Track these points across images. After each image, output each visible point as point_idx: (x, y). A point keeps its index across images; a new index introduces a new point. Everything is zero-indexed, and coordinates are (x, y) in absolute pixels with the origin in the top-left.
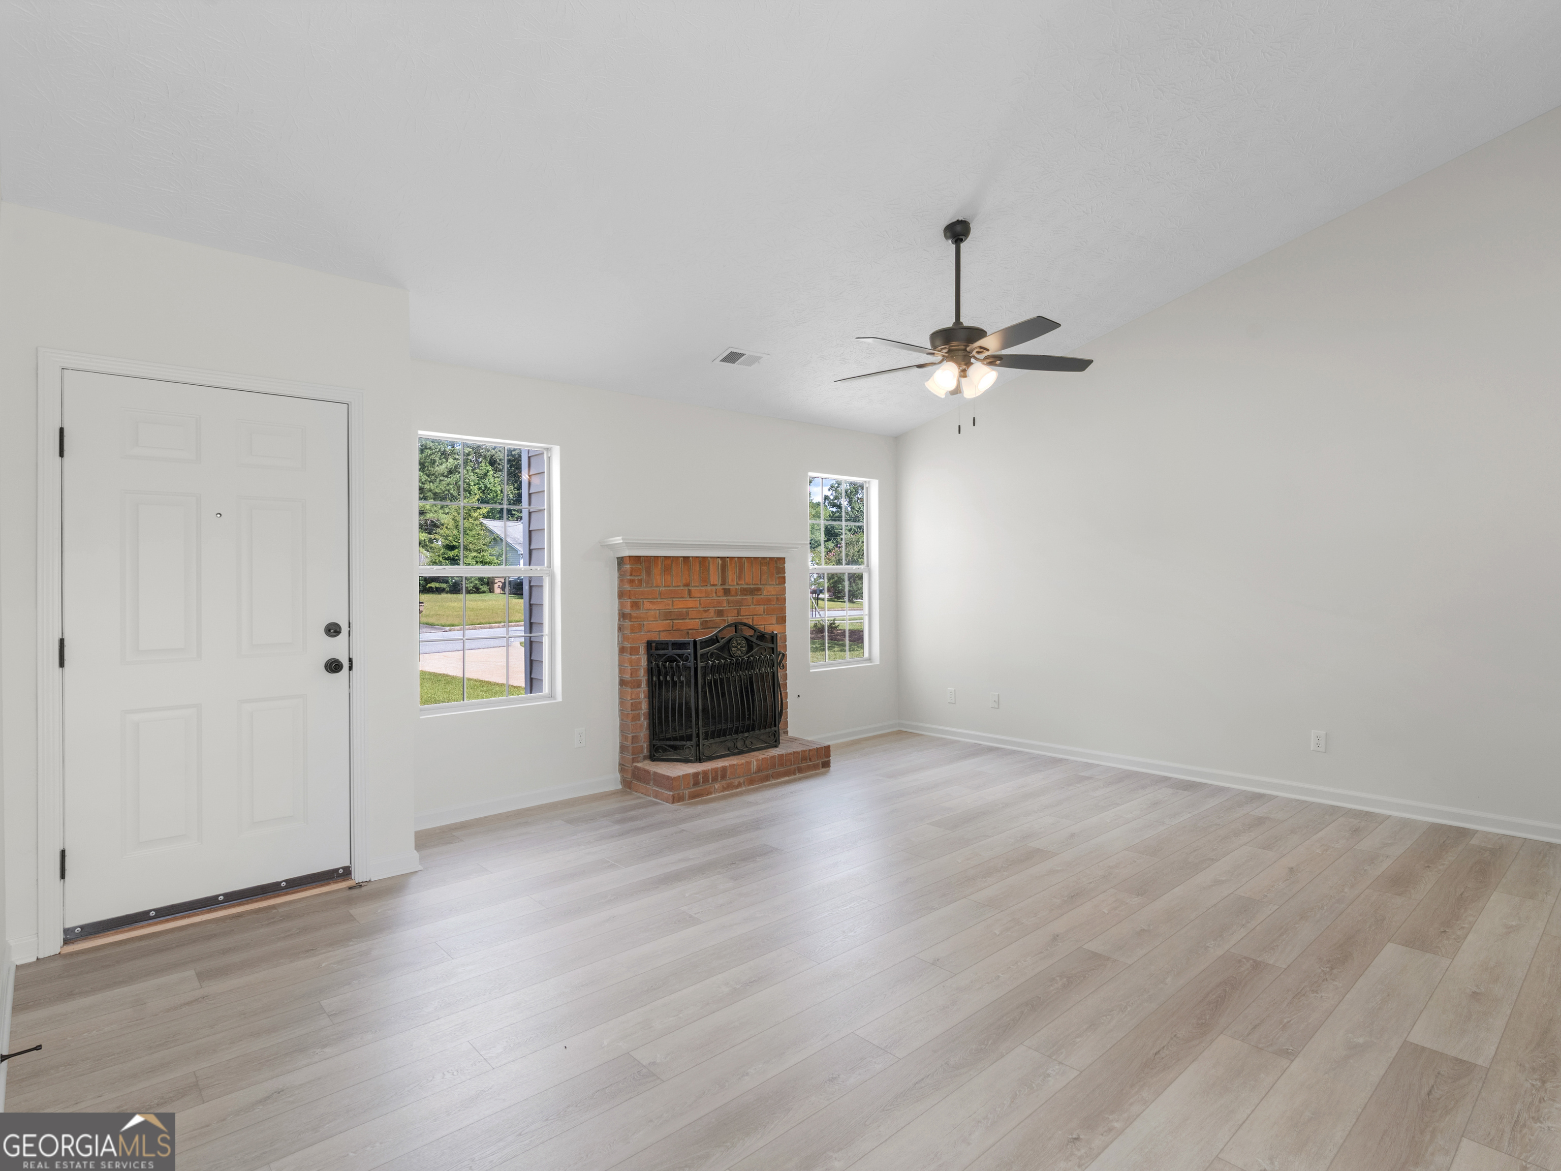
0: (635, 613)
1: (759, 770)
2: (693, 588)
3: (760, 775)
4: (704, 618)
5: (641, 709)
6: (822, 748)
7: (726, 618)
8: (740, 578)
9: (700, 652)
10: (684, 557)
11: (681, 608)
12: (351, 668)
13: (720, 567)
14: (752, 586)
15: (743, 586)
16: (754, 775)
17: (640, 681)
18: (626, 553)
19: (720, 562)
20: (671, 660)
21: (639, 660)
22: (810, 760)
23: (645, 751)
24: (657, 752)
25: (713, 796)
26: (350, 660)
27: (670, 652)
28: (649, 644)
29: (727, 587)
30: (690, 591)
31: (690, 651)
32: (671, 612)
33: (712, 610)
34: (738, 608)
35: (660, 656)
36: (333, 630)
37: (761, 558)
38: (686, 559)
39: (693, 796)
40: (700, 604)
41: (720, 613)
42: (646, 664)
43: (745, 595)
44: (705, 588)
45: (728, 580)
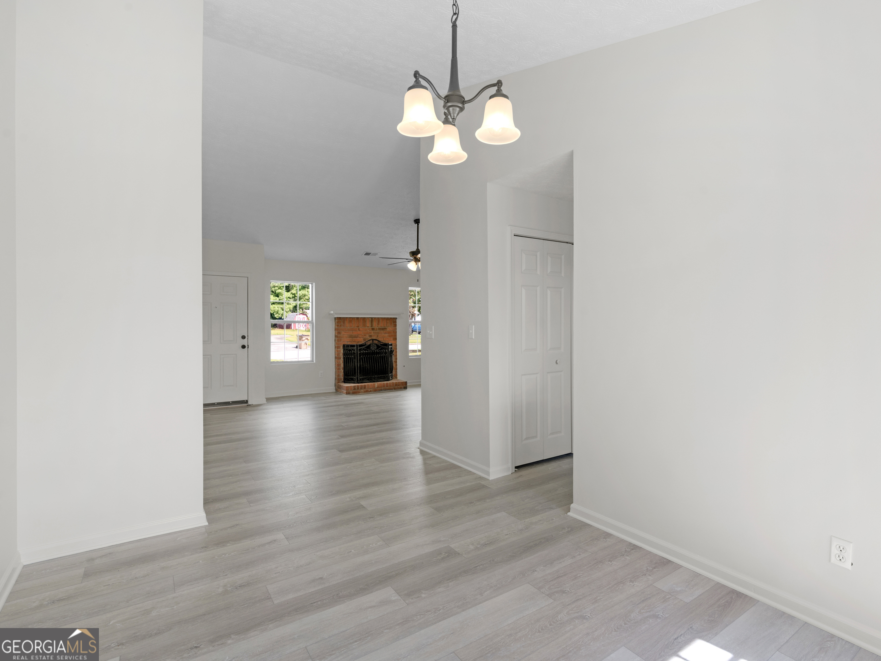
0: (339, 335)
1: (378, 387)
4: (364, 338)
5: (341, 366)
6: (404, 382)
8: (378, 324)
9: (359, 348)
10: (357, 318)
11: (356, 334)
12: (248, 348)
13: (370, 321)
14: (383, 327)
15: (379, 328)
16: (377, 389)
17: (341, 357)
18: (336, 316)
19: (370, 319)
20: (350, 350)
21: (340, 351)
22: (399, 386)
23: (342, 380)
24: (346, 381)
25: (361, 393)
26: (248, 345)
27: (350, 348)
28: (344, 346)
29: (373, 328)
30: (359, 329)
31: (356, 348)
32: (352, 335)
33: (368, 335)
34: (378, 334)
35: (347, 349)
36: (243, 337)
37: (387, 318)
38: (358, 318)
40: (363, 333)
41: (371, 336)
42: (343, 352)
43: (381, 330)
44: (365, 328)
45: (374, 325)
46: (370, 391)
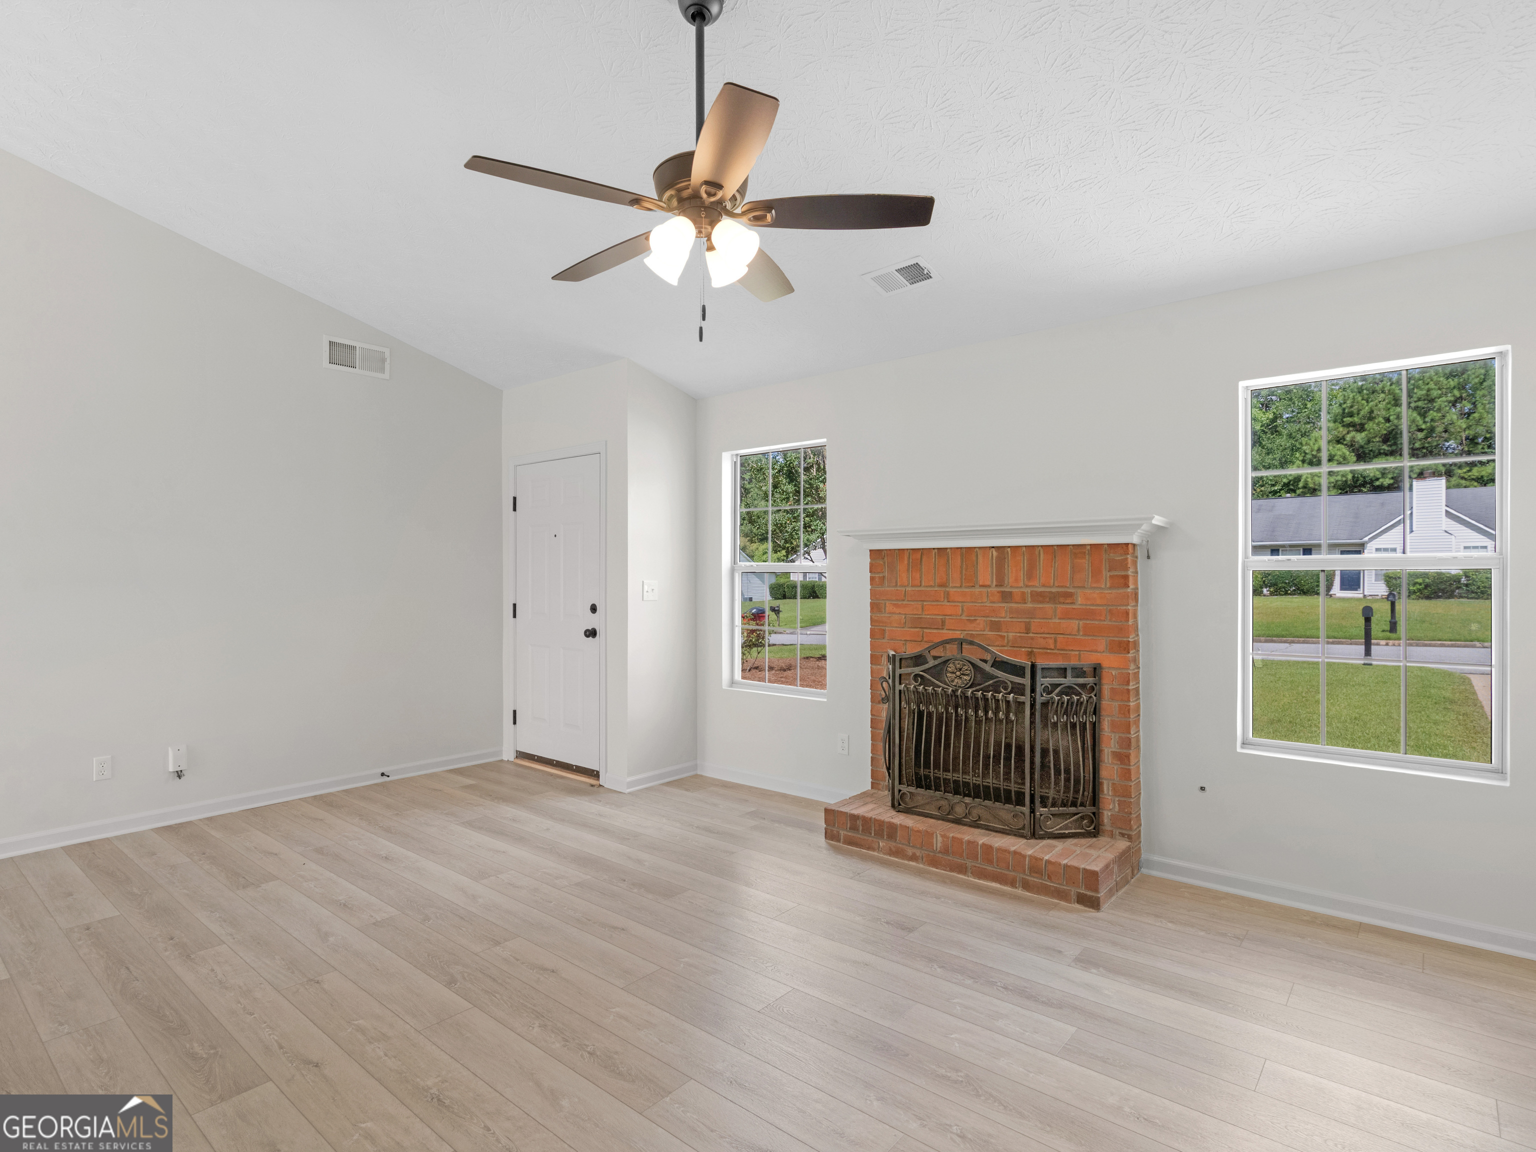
2: (951, 590)
3: (949, 860)
4: (969, 631)
7: (1005, 634)
8: (1030, 575)
9: (898, 671)
10: (938, 548)
11: (936, 615)
13: (994, 561)
14: (1054, 590)
15: (1036, 589)
18: (868, 547)
19: (995, 553)
25: (876, 853)
29: (1007, 590)
30: (948, 593)
31: (892, 667)
32: (920, 618)
34: (1028, 620)
37: (1073, 545)
38: (942, 551)
39: (850, 842)
41: (996, 626)
43: (1041, 602)
44: (972, 590)
45: (1010, 579)
46: (911, 854)
